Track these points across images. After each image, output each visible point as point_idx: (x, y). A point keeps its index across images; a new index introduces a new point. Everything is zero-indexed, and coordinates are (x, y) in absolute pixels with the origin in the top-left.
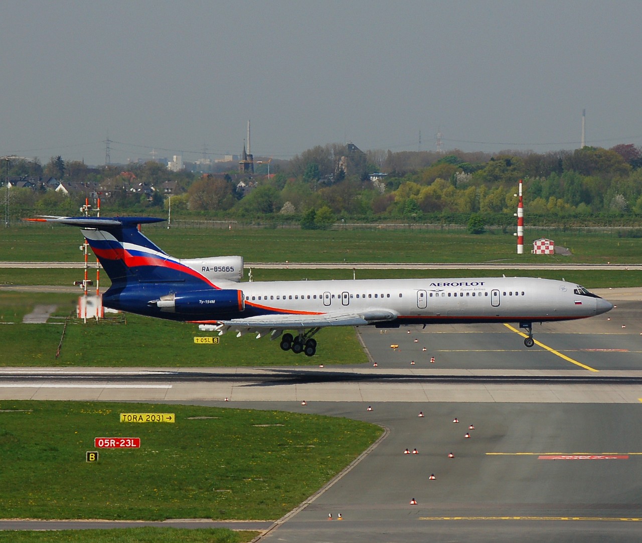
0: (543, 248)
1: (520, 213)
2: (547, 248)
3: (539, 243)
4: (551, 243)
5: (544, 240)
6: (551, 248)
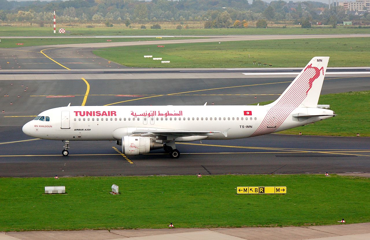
0: (62, 31)
1: (55, 20)
2: (63, 31)
3: (60, 30)
4: (64, 30)
5: (62, 29)
6: (64, 31)
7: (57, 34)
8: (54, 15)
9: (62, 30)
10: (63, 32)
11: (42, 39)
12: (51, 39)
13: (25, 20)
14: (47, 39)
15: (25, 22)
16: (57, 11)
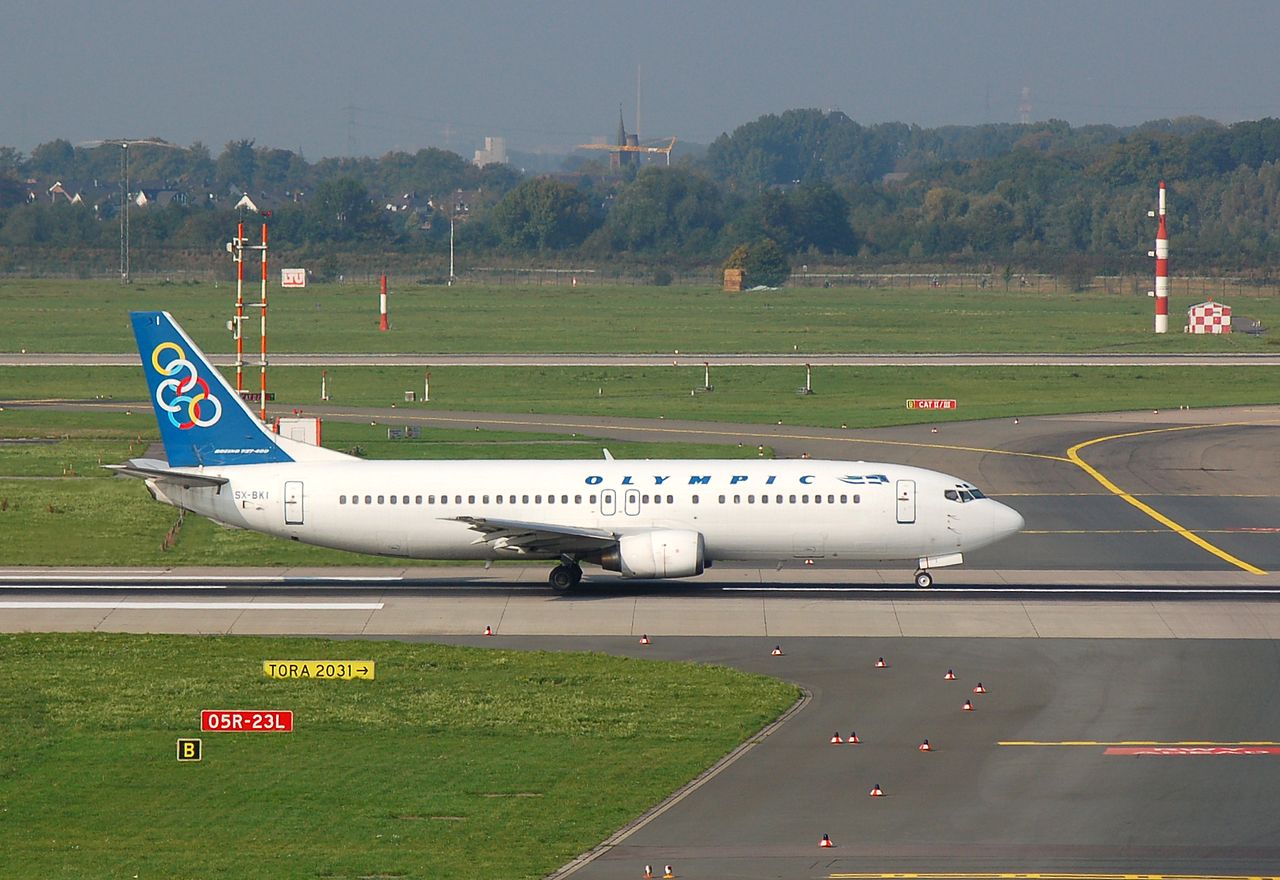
0: (1209, 321)
1: (1161, 249)
2: (1218, 321)
3: (1200, 312)
4: (1225, 312)
5: (1210, 306)
6: (1226, 320)
7: (1179, 340)
8: (1162, 212)
9: (1209, 312)
10: (1217, 329)
11: (1076, 374)
12: (1140, 375)
13: (968, 250)
14: (1110, 375)
15: (966, 260)
16: (1180, 187)
